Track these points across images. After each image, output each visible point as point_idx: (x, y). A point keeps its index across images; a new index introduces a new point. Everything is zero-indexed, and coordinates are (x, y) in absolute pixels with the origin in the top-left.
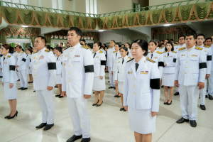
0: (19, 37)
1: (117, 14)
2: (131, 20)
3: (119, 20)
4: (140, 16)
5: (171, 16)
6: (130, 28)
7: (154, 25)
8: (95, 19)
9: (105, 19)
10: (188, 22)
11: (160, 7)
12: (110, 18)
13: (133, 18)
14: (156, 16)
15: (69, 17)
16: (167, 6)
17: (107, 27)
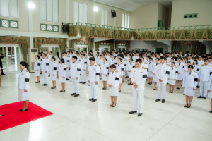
0: (81, 44)
1: (149, 30)
2: (160, 36)
3: (149, 34)
4: (166, 33)
5: (189, 35)
6: (158, 40)
7: (175, 40)
8: (131, 32)
9: (139, 32)
10: (201, 40)
11: (182, 28)
12: (143, 32)
13: (161, 34)
14: (178, 34)
15: (115, 31)
16: (187, 28)
17: (140, 39)
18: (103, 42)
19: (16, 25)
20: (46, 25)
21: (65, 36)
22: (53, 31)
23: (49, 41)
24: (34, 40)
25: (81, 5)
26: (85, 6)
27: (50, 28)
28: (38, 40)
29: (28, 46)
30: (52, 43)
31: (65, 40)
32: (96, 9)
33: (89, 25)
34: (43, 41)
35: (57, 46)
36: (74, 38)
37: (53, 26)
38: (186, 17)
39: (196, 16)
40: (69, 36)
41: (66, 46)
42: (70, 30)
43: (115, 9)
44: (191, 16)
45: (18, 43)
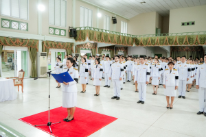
1: (151, 36)
2: (163, 42)
3: (153, 41)
4: (169, 39)
5: (193, 41)
6: (161, 46)
8: (133, 38)
9: (140, 38)
12: (146, 38)
13: (164, 40)
14: (181, 40)
15: (119, 36)
16: (190, 34)
17: (142, 45)
18: (105, 47)
19: (26, 27)
20: (55, 29)
21: (72, 40)
22: (60, 35)
23: (57, 45)
24: (43, 43)
25: (86, 10)
26: (90, 12)
27: (57, 32)
28: (47, 44)
29: (37, 50)
30: (60, 47)
31: (72, 44)
32: (99, 15)
33: (97, 30)
34: (51, 44)
35: (64, 51)
36: (82, 42)
37: (60, 30)
38: (183, 24)
39: (193, 23)
40: (76, 40)
41: (72, 51)
42: (78, 34)
43: (115, 16)
44: (188, 24)
45: (27, 46)
